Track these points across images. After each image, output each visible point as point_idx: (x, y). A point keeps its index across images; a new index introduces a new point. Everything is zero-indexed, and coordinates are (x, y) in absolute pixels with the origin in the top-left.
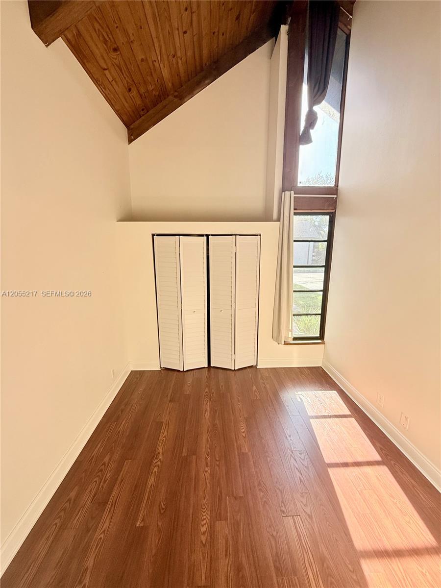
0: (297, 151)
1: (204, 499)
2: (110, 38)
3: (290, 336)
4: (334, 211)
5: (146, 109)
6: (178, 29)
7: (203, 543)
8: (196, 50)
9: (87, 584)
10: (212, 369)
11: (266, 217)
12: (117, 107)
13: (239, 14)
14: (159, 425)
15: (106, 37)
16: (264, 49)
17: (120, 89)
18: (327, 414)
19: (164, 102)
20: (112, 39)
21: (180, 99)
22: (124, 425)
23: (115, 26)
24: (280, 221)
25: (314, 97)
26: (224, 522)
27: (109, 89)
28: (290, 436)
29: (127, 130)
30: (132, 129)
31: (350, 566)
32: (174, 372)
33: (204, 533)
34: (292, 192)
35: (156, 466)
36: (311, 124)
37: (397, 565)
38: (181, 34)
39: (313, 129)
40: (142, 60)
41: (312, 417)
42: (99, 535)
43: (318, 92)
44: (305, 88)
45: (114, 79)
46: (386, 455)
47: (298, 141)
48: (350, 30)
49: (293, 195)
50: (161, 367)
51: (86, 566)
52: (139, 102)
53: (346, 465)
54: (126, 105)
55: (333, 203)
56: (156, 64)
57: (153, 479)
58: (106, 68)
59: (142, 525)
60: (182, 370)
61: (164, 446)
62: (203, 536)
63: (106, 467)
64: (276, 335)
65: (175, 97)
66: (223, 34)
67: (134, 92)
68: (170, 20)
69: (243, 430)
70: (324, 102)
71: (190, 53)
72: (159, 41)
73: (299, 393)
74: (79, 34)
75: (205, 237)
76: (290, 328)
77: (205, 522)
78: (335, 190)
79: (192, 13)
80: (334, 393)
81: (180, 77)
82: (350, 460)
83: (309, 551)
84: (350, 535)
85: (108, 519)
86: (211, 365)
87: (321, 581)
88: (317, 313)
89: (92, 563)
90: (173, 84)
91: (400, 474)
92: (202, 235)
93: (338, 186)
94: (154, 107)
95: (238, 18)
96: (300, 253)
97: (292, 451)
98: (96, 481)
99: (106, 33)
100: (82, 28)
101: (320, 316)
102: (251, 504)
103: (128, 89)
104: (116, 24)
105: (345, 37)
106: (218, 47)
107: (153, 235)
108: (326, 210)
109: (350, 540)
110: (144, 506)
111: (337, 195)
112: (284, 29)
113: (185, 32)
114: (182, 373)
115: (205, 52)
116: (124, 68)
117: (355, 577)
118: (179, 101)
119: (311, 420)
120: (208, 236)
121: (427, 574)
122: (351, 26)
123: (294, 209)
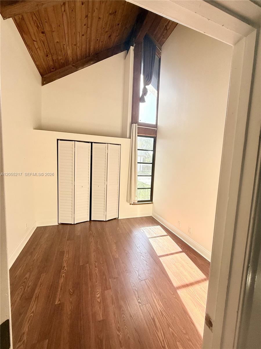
0: (139, 105)
1: (97, 282)
2: (41, 26)
3: (136, 199)
4: (156, 136)
5: (55, 68)
6: (79, 33)
7: (98, 302)
8: (87, 45)
9: (25, 341)
10: (92, 222)
11: (123, 136)
12: (37, 63)
13: (111, 35)
14: (62, 253)
15: (39, 24)
16: (121, 54)
17: (41, 54)
18: (156, 236)
19: (67, 67)
20: (42, 27)
21: (76, 68)
22: (38, 256)
23: (45, 21)
24: (131, 138)
25: (146, 82)
26: (109, 291)
27: (34, 52)
28: (139, 247)
29: (41, 77)
30: (45, 78)
31: (172, 293)
32: (67, 225)
33: (99, 298)
34: (137, 124)
35: (63, 273)
36: (145, 93)
37: (191, 288)
38: (81, 35)
39: (146, 96)
40: (57, 42)
41: (150, 238)
42: (29, 314)
43: (148, 81)
44: (142, 76)
45: (39, 48)
46: (183, 248)
47: (139, 101)
48: (161, 57)
49: (137, 126)
50: (58, 223)
51: (23, 332)
52: (51, 63)
53: (167, 255)
54: (44, 63)
55: (155, 132)
56: (65, 46)
57: (63, 279)
58: (35, 40)
59: (59, 302)
60: (73, 224)
61: (67, 263)
62: (98, 299)
63: (28, 279)
64: (129, 199)
65: (73, 66)
66: (102, 42)
67: (50, 58)
68: (76, 27)
69: (115, 248)
70: (150, 85)
71: (84, 46)
72: (68, 35)
73: (142, 228)
74: (23, 19)
75: (90, 144)
76: (136, 195)
77: (98, 292)
78: (156, 126)
79: (88, 27)
80: (159, 227)
81: (77, 57)
82: (169, 253)
83: (154, 292)
84: (171, 281)
85: (35, 305)
86: (92, 220)
87: (160, 302)
88: (149, 187)
89: (27, 330)
90: (73, 59)
91: (190, 254)
92: (89, 142)
93: (157, 124)
94: (60, 68)
95: (110, 36)
96: (140, 156)
97: (141, 253)
98: (21, 289)
99: (39, 23)
100: (25, 16)
101: (150, 189)
102: (123, 279)
103: (46, 55)
104: (46, 20)
105: (158, 59)
106: (99, 47)
107: (58, 140)
108: (153, 135)
109: (171, 283)
110: (59, 294)
111: (157, 128)
112: (132, 48)
113: (83, 35)
114: (73, 226)
115: (92, 48)
116: (46, 43)
117: (175, 296)
118: (76, 69)
119: (149, 239)
120: (92, 143)
121: (202, 288)
122: (161, 55)
123: (138, 133)
